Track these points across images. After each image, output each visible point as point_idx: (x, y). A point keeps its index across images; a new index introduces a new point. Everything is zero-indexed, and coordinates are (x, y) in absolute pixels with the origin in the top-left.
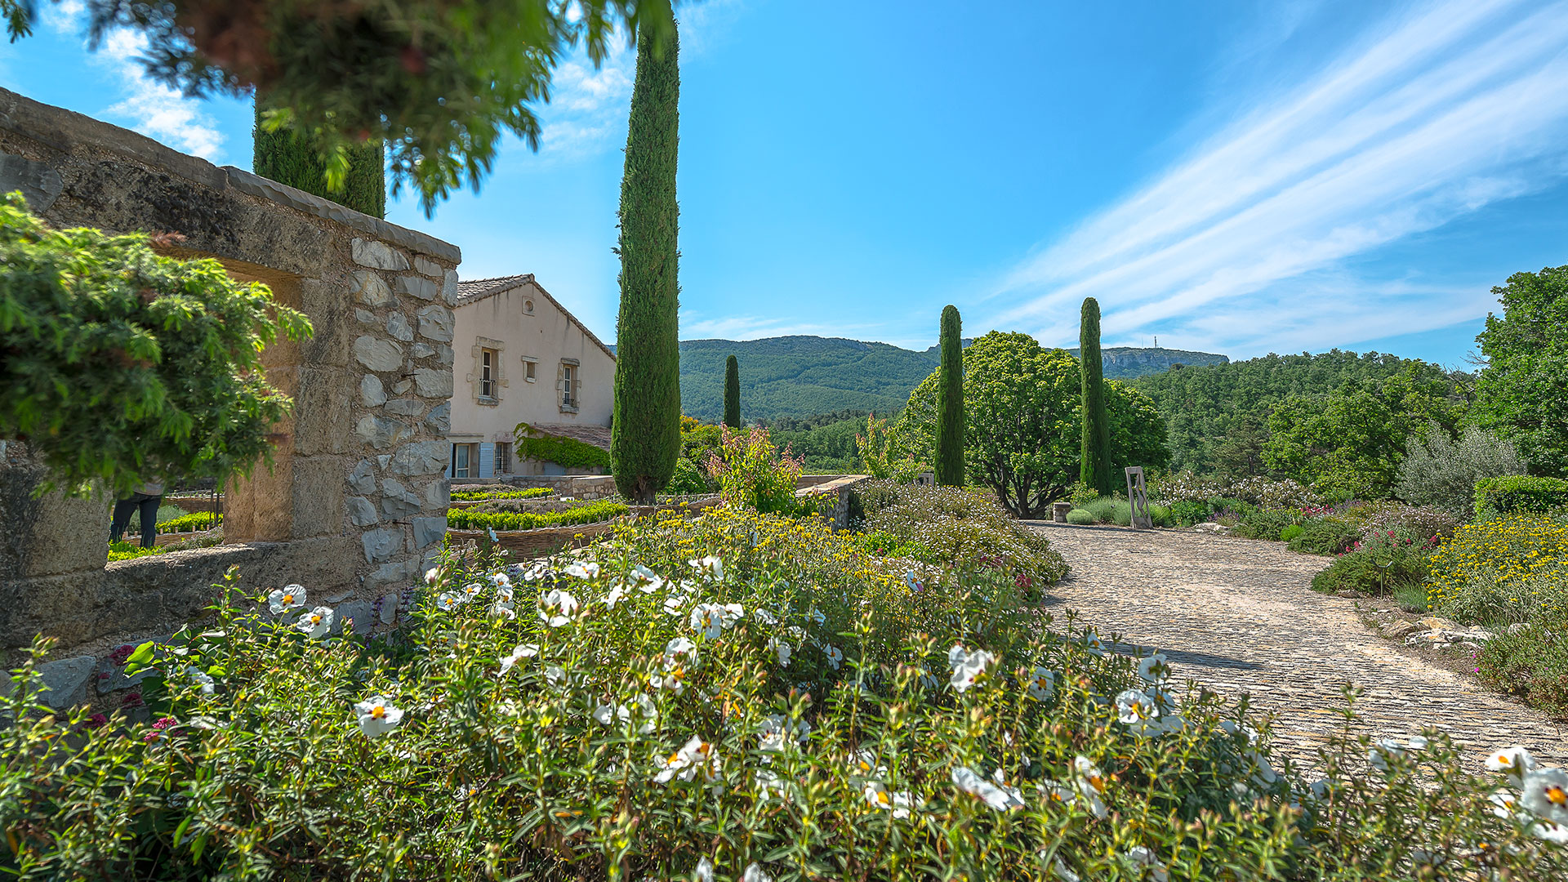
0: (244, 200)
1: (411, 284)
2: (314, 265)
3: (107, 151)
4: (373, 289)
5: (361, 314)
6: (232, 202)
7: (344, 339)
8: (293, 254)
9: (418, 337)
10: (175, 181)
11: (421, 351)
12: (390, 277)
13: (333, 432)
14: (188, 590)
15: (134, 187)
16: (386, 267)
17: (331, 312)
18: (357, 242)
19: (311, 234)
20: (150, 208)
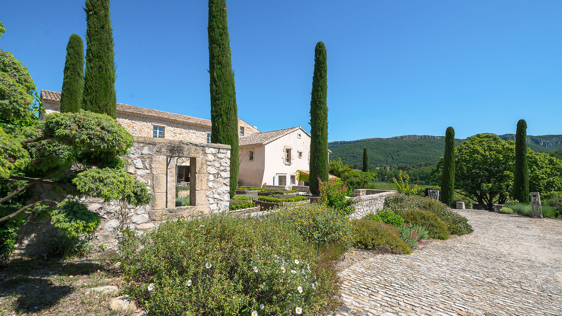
0: (184, 146)
1: (220, 155)
2: (198, 155)
3: (162, 143)
4: (210, 157)
5: (208, 163)
6: (182, 147)
7: (205, 168)
8: (194, 154)
9: (221, 166)
10: (172, 145)
11: (222, 168)
12: (214, 155)
13: (203, 186)
14: (178, 213)
15: (166, 148)
16: (213, 153)
17: (202, 163)
18: (207, 149)
19: (197, 149)
20: (169, 151)
